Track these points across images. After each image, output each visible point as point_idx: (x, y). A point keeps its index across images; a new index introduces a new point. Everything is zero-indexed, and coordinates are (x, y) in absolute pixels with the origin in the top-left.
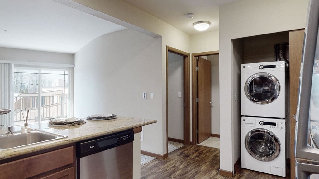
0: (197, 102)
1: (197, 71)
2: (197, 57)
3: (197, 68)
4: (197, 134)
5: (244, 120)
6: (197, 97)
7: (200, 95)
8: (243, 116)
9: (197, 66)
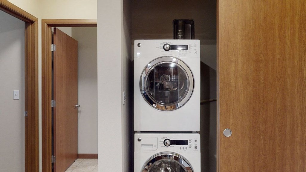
0: (53, 108)
1: (53, 52)
2: (53, 28)
3: (52, 48)
4: (53, 164)
5: (139, 140)
6: (53, 99)
7: (58, 95)
8: (137, 132)
9: (53, 43)
